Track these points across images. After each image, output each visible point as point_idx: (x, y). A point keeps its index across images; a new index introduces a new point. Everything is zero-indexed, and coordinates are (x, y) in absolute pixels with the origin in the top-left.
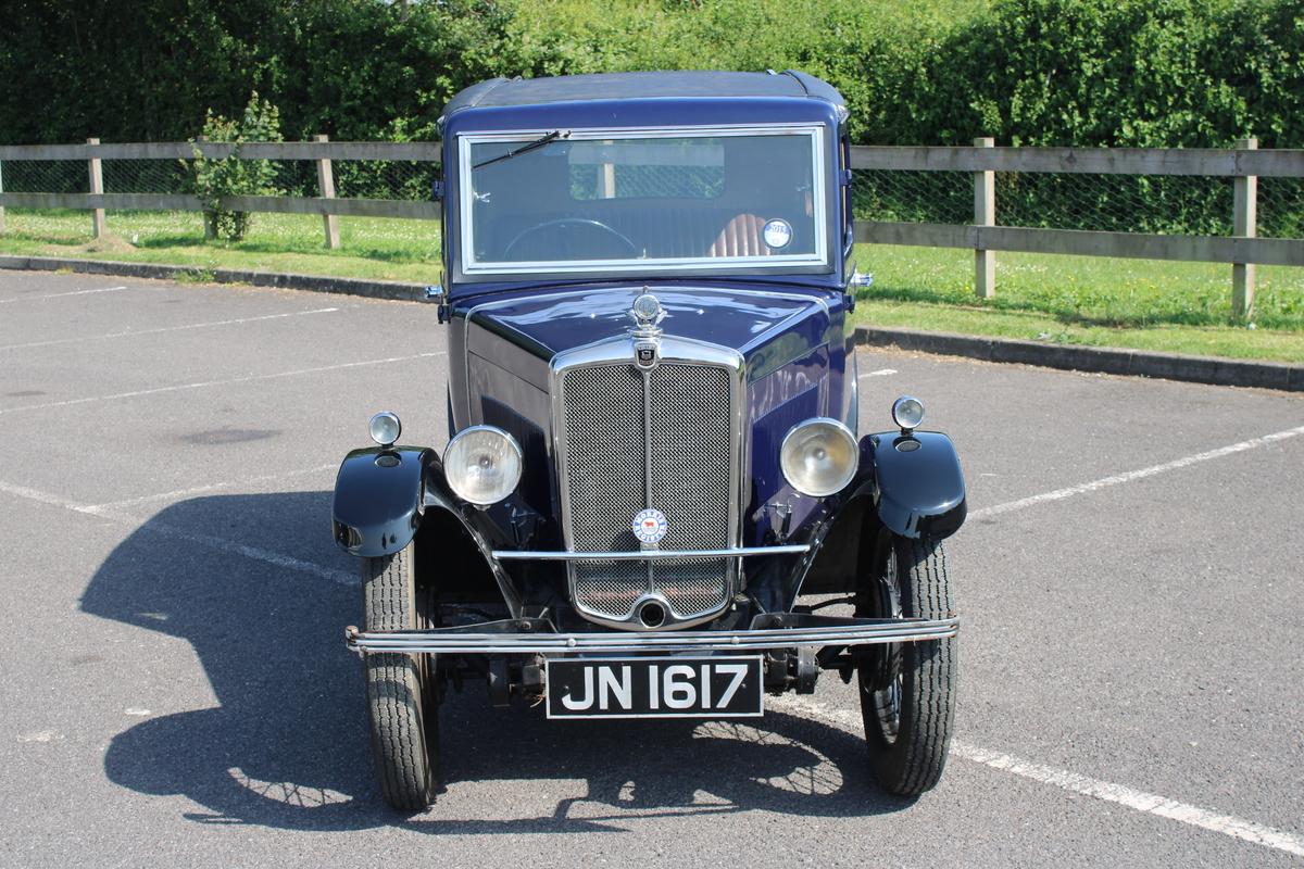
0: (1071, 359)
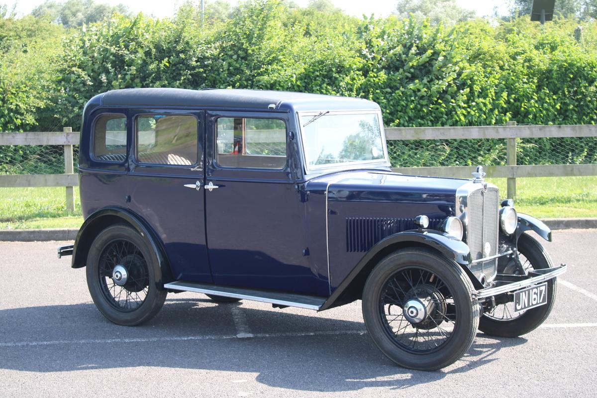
0: (32, 236)
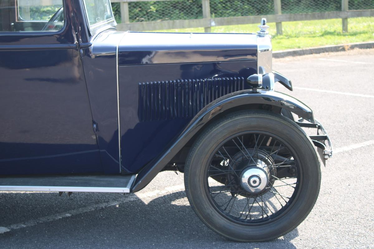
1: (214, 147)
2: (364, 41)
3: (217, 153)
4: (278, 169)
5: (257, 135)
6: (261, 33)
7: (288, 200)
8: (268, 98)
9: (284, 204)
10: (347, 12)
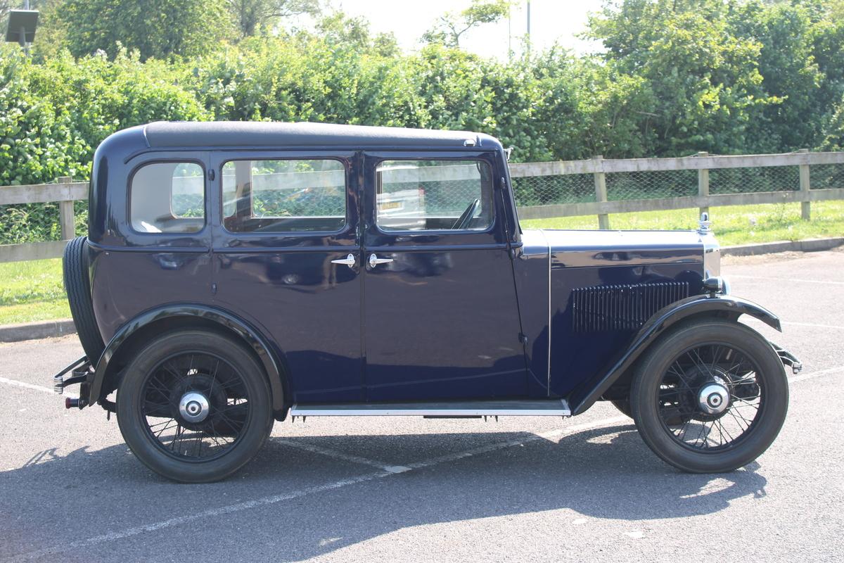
1: (667, 361)
2: (738, 243)
3: (671, 369)
4: (737, 387)
5: (716, 346)
6: (702, 230)
7: (750, 423)
8: (725, 303)
9: (746, 428)
10: (707, 197)
